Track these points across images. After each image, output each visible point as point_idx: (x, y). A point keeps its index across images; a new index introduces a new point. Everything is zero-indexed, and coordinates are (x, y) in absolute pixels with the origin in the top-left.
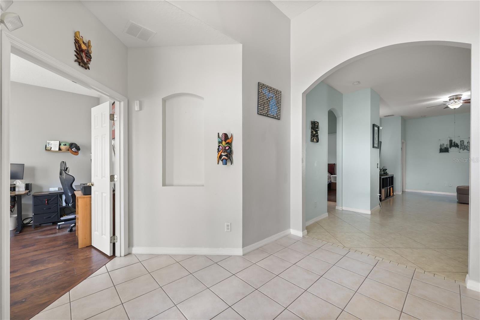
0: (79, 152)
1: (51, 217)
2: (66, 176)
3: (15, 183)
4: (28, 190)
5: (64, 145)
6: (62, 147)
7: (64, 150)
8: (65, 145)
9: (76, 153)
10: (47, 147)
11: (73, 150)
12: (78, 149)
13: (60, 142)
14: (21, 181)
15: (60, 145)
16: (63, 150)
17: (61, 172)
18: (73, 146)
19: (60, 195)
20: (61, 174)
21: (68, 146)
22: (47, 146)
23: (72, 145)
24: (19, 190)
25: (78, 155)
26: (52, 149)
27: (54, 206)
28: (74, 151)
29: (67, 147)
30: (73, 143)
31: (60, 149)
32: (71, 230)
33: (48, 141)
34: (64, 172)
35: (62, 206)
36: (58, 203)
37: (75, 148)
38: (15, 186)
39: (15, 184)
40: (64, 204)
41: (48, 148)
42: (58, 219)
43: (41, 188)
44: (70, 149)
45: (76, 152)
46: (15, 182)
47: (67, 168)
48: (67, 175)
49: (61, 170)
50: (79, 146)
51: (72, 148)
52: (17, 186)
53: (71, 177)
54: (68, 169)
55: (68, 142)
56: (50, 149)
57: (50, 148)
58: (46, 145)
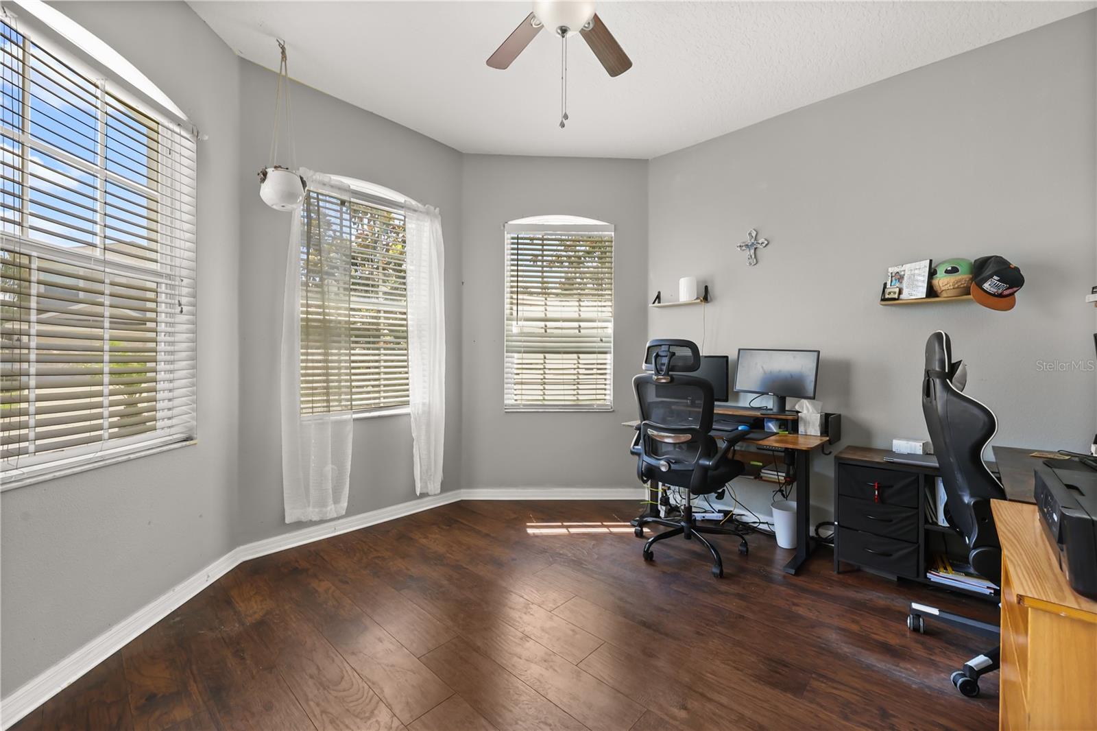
0: (1019, 295)
1: (891, 555)
2: (947, 403)
3: (797, 408)
4: (828, 436)
5: (947, 272)
6: (942, 281)
7: (951, 293)
8: (954, 270)
9: (1003, 301)
10: (887, 291)
11: (986, 286)
12: (1012, 278)
13: (931, 261)
14: (814, 406)
15: (932, 273)
16: (944, 294)
17: (928, 381)
18: (987, 272)
19: (926, 476)
20: (927, 391)
21: (963, 276)
22: (888, 286)
23: (981, 268)
24: (806, 432)
25: (1011, 306)
26: (902, 297)
27: (904, 515)
28: (993, 290)
29: (960, 281)
30: (989, 258)
31: (931, 292)
32: (971, 686)
33: (891, 267)
34: (938, 381)
35: (936, 524)
36: (917, 508)
37: (995, 277)
38: (796, 417)
39: (798, 412)
40: (942, 521)
41: (890, 293)
42: (918, 575)
43: (867, 432)
44: (973, 287)
45: (1001, 296)
46: (799, 403)
47: (954, 367)
48: (955, 399)
49: (928, 373)
50: (1017, 269)
51: (985, 280)
52: (802, 418)
53: (976, 411)
54: (958, 372)
55: (962, 260)
56: (896, 296)
57: (897, 290)
58: (885, 284)
